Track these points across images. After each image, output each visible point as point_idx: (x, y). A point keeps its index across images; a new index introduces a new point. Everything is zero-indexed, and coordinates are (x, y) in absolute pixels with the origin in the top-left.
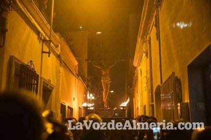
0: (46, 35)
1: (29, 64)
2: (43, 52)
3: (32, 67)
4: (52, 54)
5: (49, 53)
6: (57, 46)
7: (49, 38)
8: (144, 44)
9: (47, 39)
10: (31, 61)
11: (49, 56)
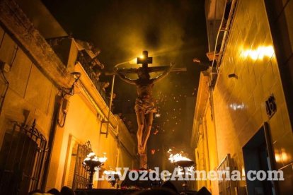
0: (105, 116)
1: (87, 144)
2: (101, 133)
3: (90, 147)
4: (109, 135)
5: (107, 134)
6: (115, 128)
7: (108, 119)
8: (201, 126)
9: (106, 120)
10: (89, 142)
11: (107, 137)
